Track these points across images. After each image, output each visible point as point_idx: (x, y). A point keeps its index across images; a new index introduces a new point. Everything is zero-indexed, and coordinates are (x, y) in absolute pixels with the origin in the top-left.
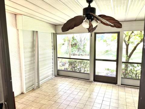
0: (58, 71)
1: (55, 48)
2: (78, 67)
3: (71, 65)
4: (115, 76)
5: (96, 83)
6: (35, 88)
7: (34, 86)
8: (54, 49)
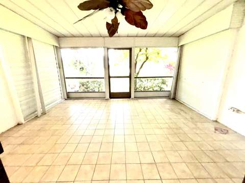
0: (68, 94)
1: (60, 65)
2: (91, 88)
3: (83, 85)
4: (129, 91)
5: (112, 100)
6: (39, 114)
7: (36, 113)
8: (59, 68)
